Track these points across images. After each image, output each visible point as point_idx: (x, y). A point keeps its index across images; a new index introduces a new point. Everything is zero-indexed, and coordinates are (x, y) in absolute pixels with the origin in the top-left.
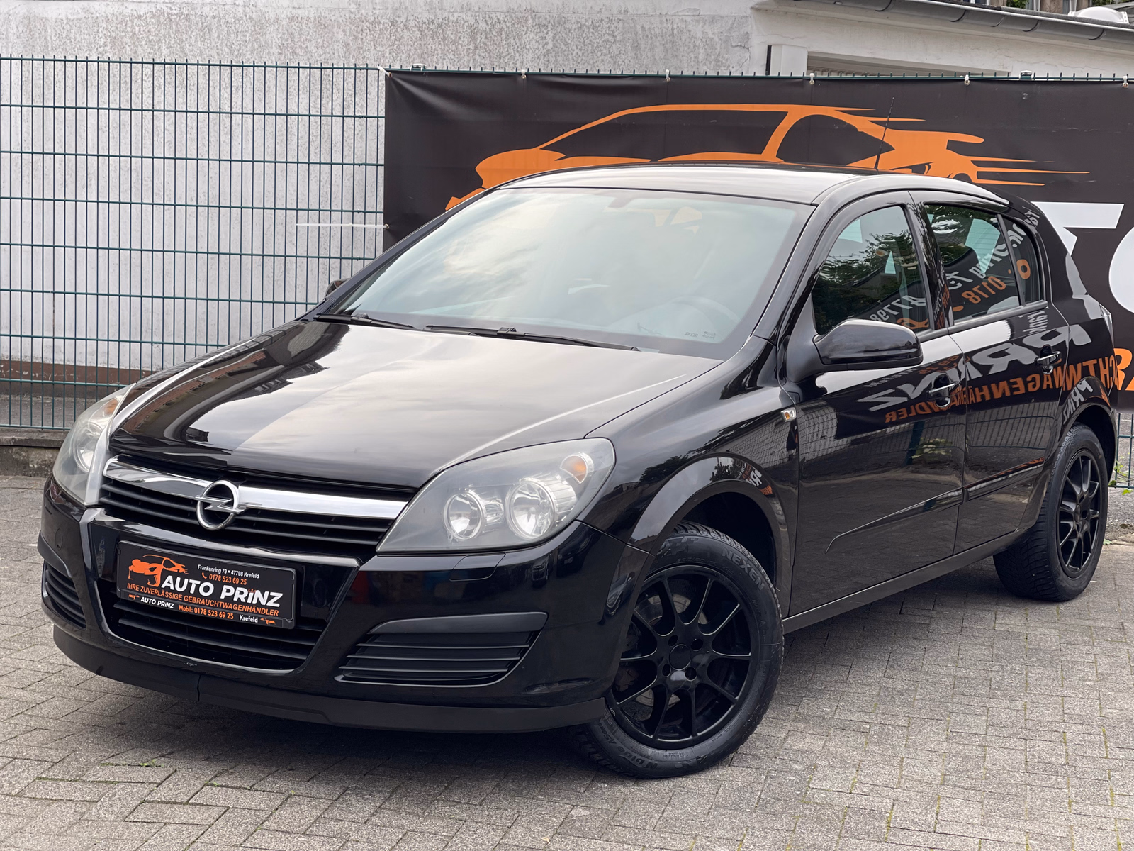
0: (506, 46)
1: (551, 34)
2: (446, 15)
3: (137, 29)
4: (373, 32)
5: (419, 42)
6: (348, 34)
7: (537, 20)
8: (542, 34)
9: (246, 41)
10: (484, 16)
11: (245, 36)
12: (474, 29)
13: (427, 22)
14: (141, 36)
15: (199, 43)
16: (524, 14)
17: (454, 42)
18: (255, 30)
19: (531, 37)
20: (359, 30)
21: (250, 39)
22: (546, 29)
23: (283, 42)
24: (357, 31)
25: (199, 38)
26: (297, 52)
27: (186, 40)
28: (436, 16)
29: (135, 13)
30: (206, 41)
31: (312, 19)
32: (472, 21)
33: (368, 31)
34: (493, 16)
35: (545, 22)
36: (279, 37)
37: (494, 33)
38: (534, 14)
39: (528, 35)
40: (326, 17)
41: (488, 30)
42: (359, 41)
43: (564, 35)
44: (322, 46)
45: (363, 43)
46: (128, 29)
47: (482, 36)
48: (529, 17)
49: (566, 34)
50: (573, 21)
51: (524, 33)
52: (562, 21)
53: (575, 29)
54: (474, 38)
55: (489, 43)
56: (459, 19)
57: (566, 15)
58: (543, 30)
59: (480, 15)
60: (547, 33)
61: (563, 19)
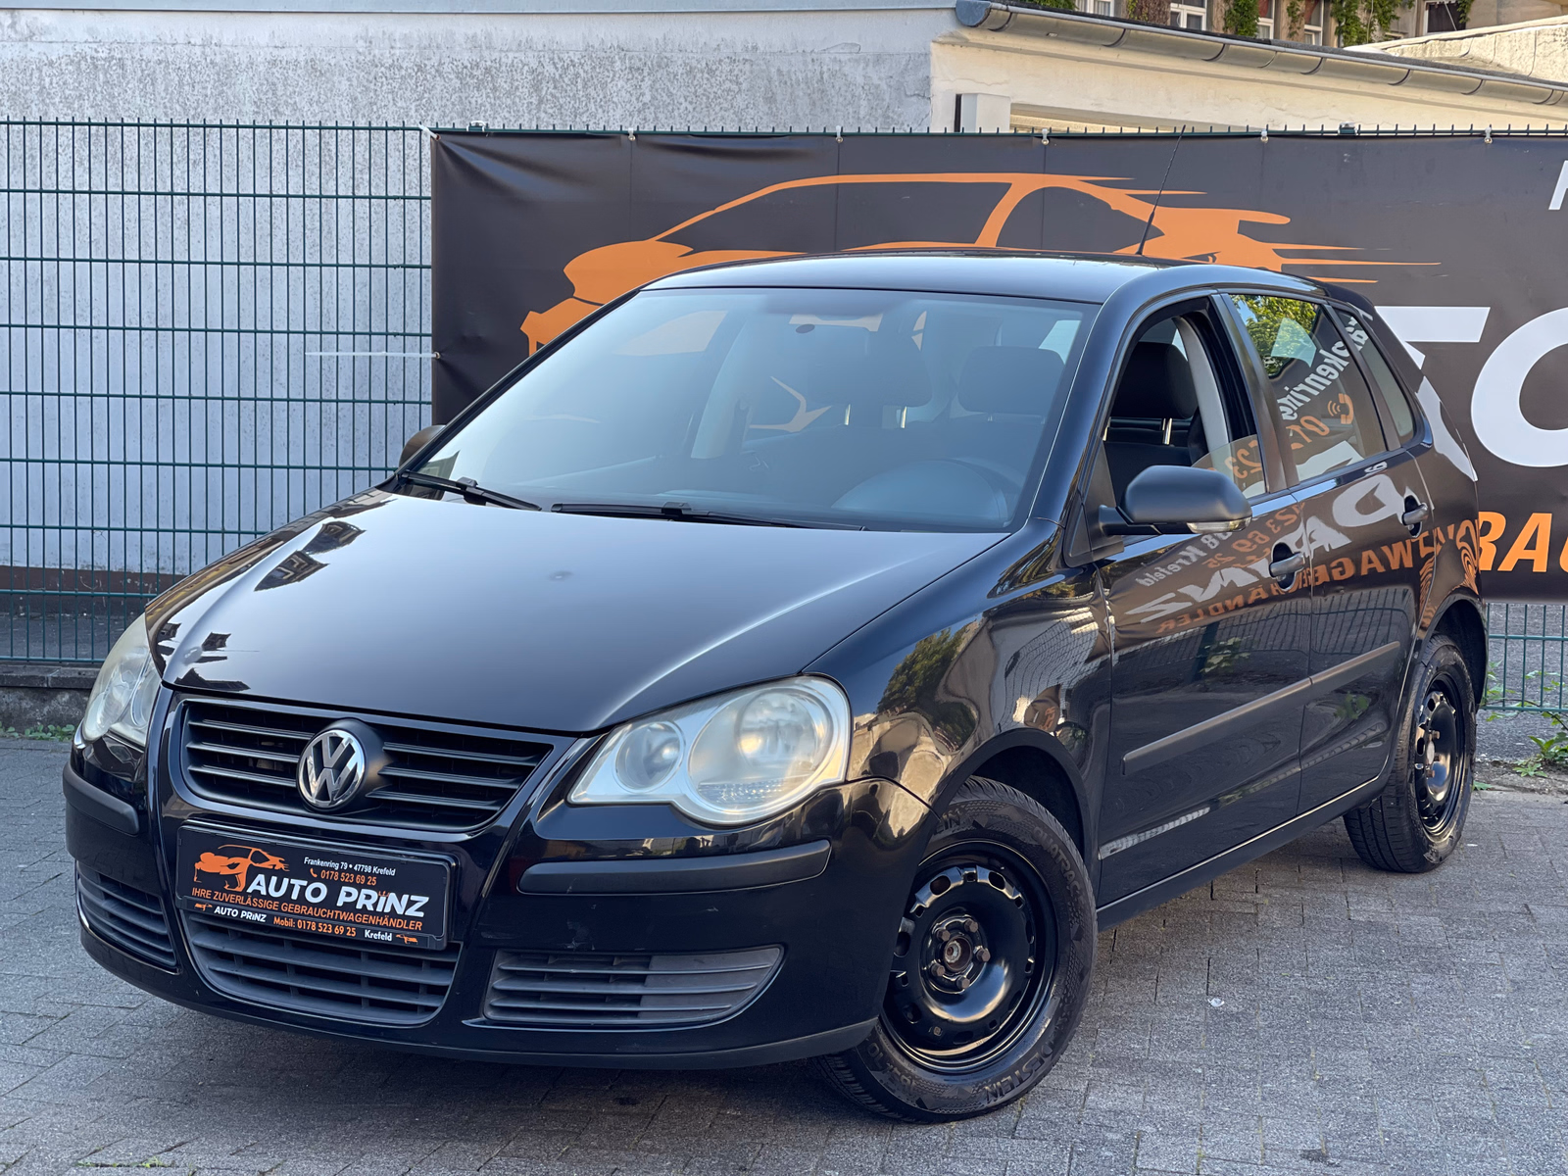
0: (584, 99)
1: (648, 82)
2: (496, 55)
3: (47, 80)
4: (391, 81)
5: (457, 95)
6: (355, 83)
7: (627, 61)
8: (634, 82)
9: (206, 96)
10: (551, 55)
11: (205, 88)
12: (538, 75)
13: (469, 65)
14: (54, 90)
15: (138, 98)
16: (608, 54)
17: (509, 94)
18: (219, 80)
19: (619, 86)
20: (371, 78)
21: (212, 93)
22: (640, 74)
23: (261, 96)
24: (368, 80)
25: (137, 92)
26: (281, 110)
27: (119, 94)
28: (481, 56)
29: (44, 58)
30: (148, 95)
31: (302, 63)
32: (534, 64)
33: (384, 79)
34: (565, 56)
35: (638, 64)
36: (254, 88)
37: (566, 80)
38: (623, 53)
39: (614, 83)
40: (323, 60)
41: (557, 77)
42: (372, 94)
43: (666, 81)
44: (318, 102)
45: (377, 96)
46: (35, 80)
47: (549, 85)
48: (617, 57)
49: (669, 80)
50: (680, 62)
51: (609, 80)
52: (663, 63)
53: (682, 74)
54: (536, 87)
55: (558, 95)
56: (515, 61)
57: (668, 55)
58: (636, 75)
59: (547, 56)
60: (642, 80)
61: (666, 60)
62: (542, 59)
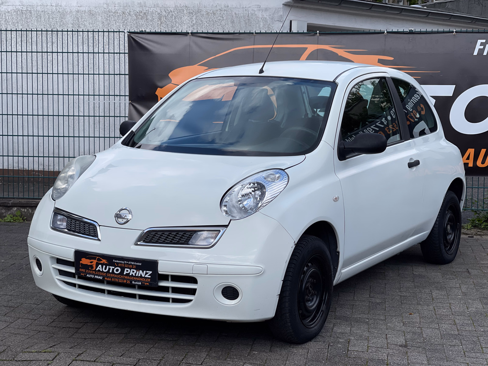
7: (188, 10)
8: (190, 17)
10: (165, 9)
12: (160, 15)
16: (182, 8)
17: (151, 21)
19: (186, 18)
32: (159, 11)
34: (169, 9)
35: (192, 11)
37: (169, 16)
38: (187, 8)
39: (184, 17)
41: (166, 15)
47: (164, 18)
48: (185, 9)
49: (201, 16)
50: (204, 11)
51: (182, 17)
52: (199, 11)
53: (205, 14)
54: (160, 19)
55: (167, 21)
56: (153, 10)
57: (201, 8)
58: (191, 15)
59: (163, 9)
60: (193, 16)
61: (200, 10)
62: (162, 10)
